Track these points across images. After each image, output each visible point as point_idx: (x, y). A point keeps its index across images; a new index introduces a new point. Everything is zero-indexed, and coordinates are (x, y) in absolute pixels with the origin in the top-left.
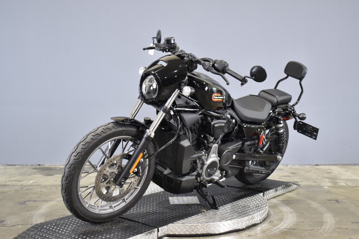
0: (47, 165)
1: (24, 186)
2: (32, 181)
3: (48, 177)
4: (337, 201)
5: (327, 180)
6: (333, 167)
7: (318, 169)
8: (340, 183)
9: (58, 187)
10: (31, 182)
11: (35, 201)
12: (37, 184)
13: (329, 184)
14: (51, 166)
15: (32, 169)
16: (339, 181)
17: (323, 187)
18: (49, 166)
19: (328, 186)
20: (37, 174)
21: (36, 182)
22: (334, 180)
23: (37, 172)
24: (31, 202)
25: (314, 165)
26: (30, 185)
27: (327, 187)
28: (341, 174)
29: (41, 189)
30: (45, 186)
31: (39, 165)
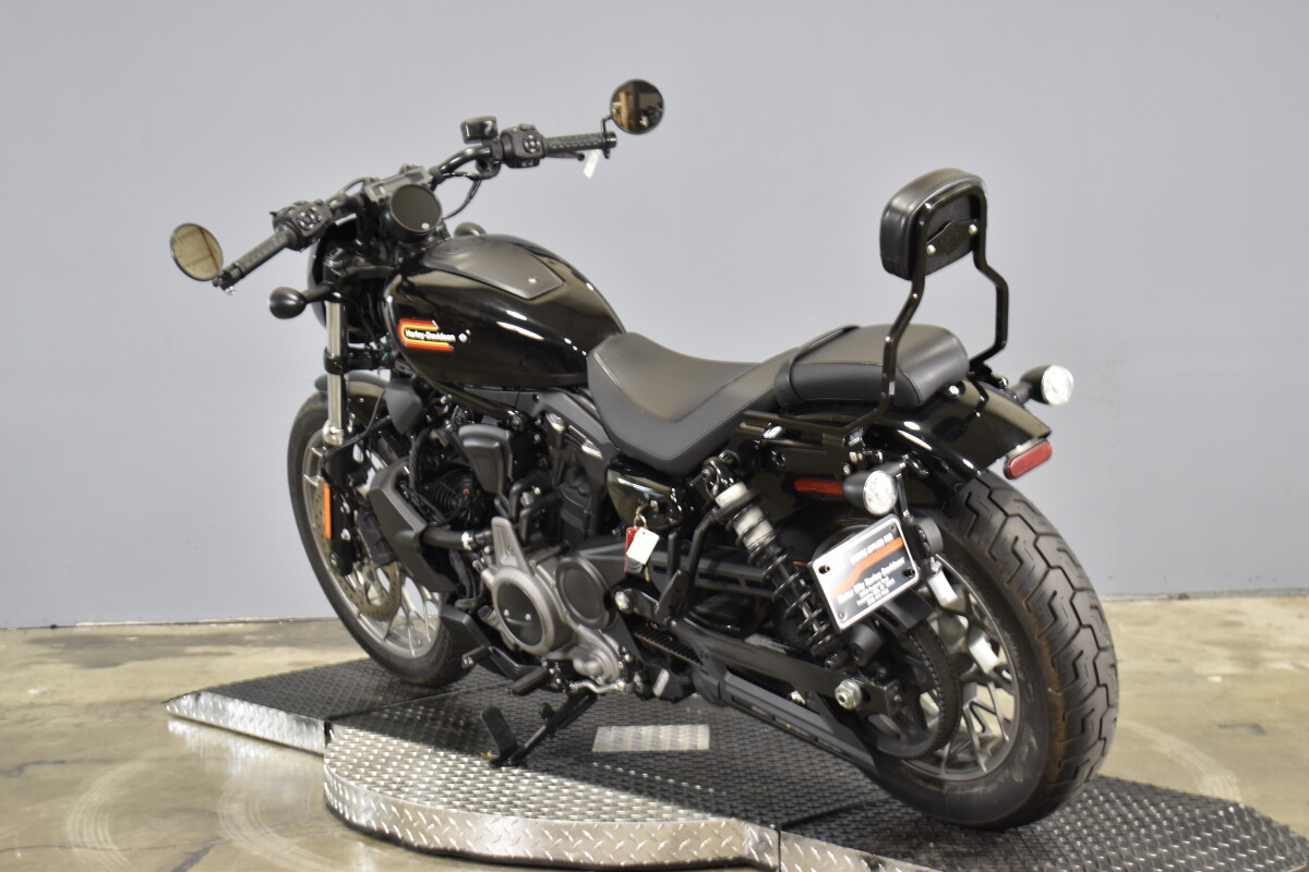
0: (86, 626)
1: (8, 709)
2: (34, 687)
3: (100, 672)
4: (1257, 729)
5: (1222, 652)
6: (1247, 605)
7: (1187, 612)
8: (1271, 660)
9: (144, 709)
10: (32, 692)
11: (62, 762)
12: (57, 698)
13: (1229, 668)
14: (103, 632)
15: (26, 642)
16: (1270, 655)
17: (1203, 677)
18: (95, 632)
19: (1224, 676)
20: (50, 660)
21: (53, 692)
22: (1248, 652)
23: (50, 655)
24: (45, 768)
25: (1171, 598)
26: (32, 705)
27: (1218, 679)
28: (1279, 628)
29: (75, 716)
30: (91, 708)
31: (53, 627)
